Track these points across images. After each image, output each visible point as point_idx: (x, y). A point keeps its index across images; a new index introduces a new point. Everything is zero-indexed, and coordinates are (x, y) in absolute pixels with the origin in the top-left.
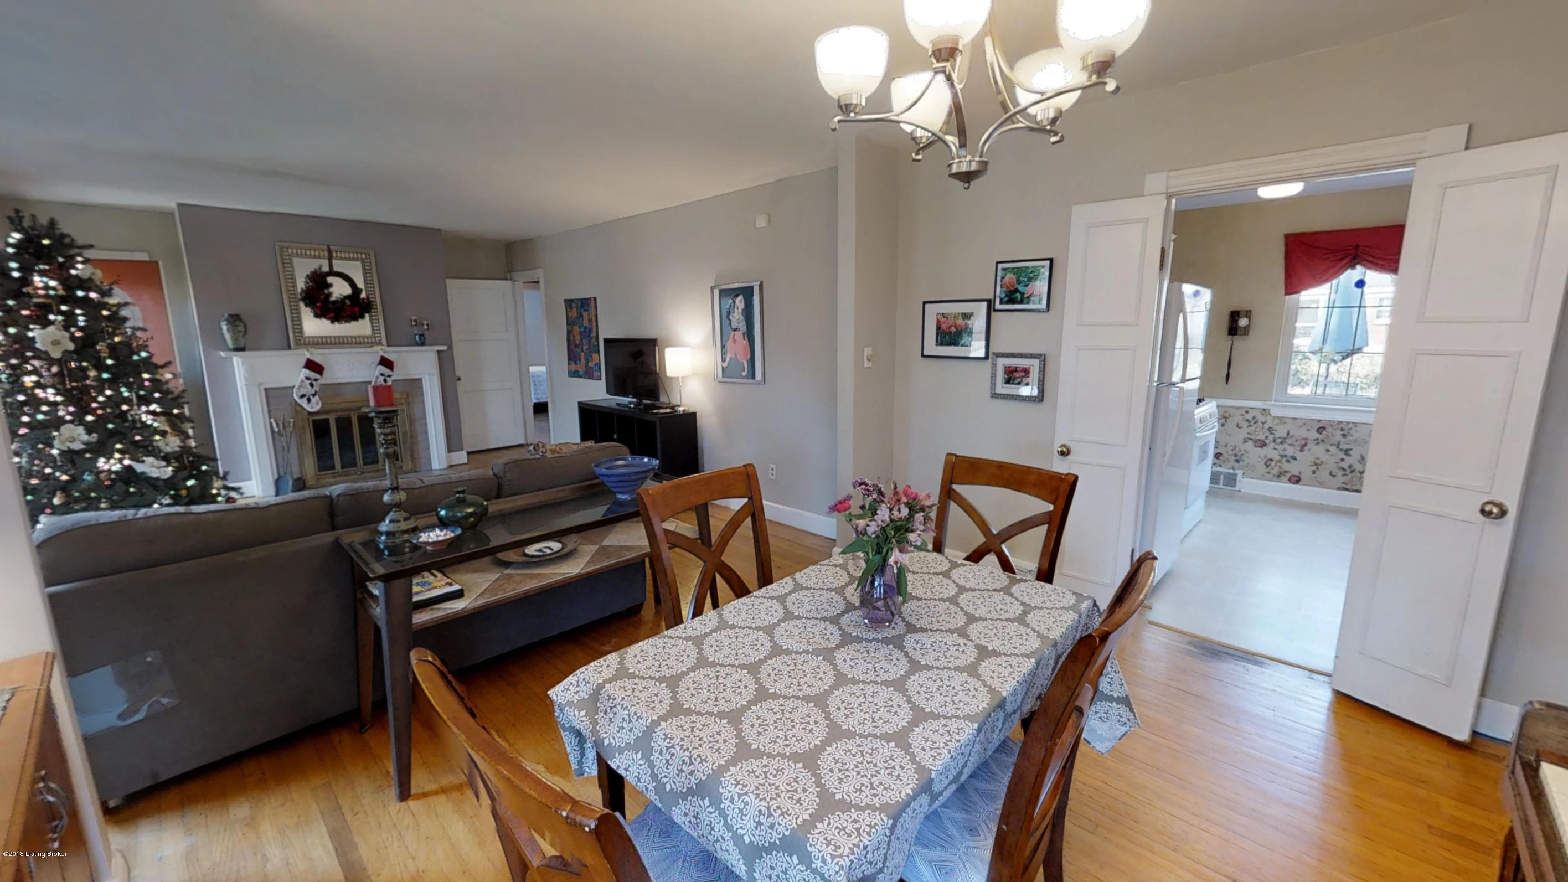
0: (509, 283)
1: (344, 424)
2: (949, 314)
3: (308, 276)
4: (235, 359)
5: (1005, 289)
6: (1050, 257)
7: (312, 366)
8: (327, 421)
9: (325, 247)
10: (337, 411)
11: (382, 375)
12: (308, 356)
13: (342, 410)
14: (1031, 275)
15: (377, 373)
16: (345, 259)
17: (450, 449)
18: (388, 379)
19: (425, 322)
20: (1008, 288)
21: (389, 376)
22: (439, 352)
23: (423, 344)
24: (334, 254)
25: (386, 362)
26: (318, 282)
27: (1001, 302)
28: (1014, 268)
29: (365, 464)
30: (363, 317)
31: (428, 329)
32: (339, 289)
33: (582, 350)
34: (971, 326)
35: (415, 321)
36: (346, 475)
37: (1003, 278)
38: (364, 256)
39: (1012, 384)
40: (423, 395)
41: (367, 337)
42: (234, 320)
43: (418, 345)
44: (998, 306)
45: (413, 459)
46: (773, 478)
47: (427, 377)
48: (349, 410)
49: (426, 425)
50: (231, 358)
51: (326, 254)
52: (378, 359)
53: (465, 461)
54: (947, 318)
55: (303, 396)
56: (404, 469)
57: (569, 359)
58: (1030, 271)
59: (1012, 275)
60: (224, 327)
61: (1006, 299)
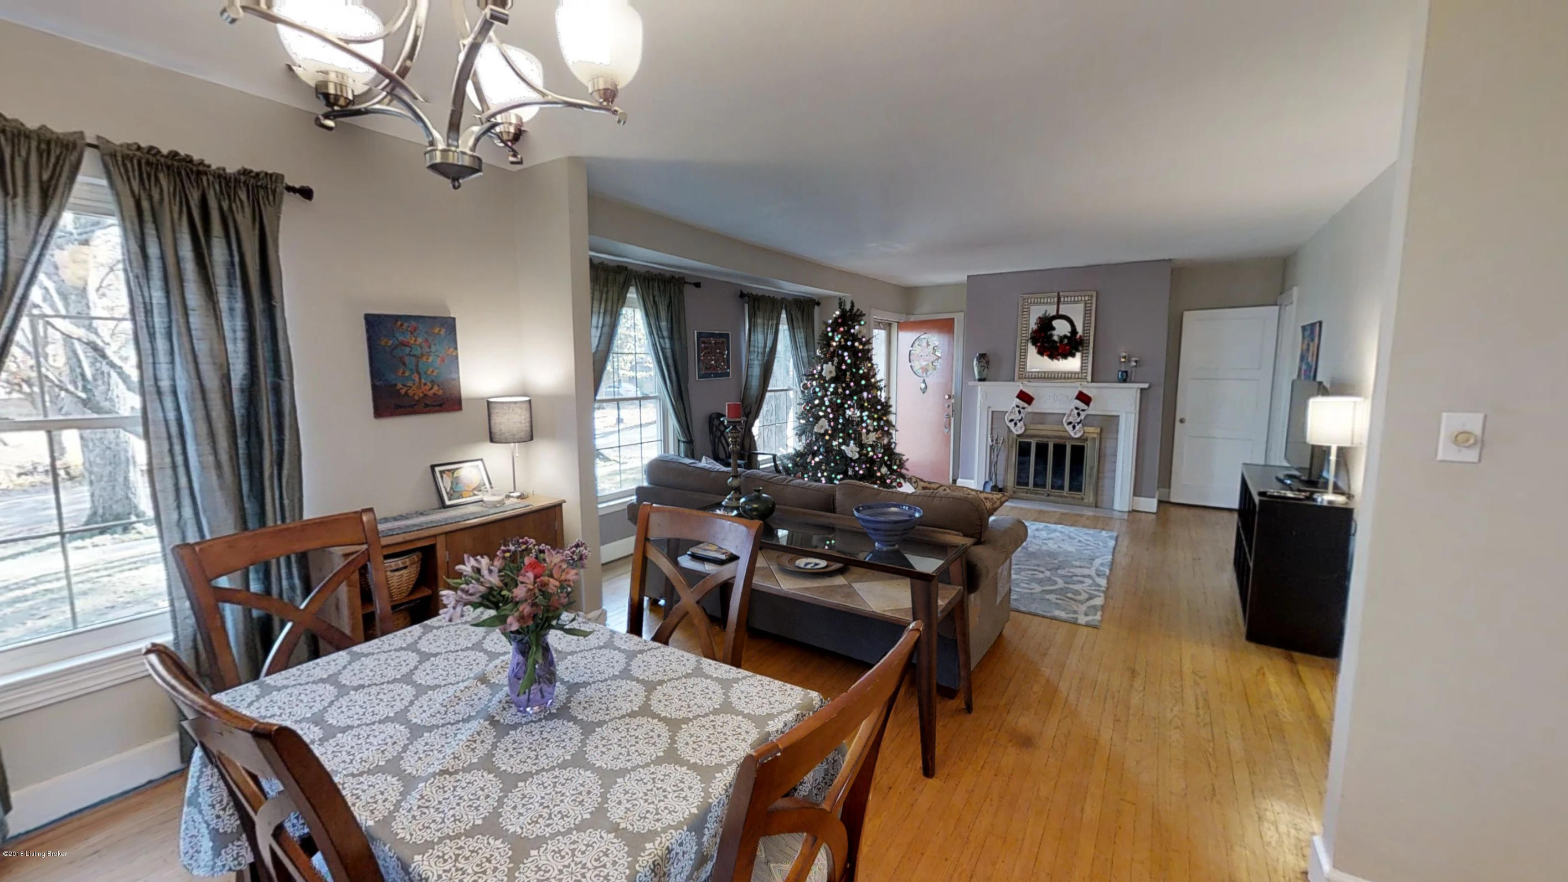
0: (1277, 308)
1: (1042, 448)
3: (1040, 318)
4: (979, 388)
7: (1025, 397)
8: (1029, 444)
9: (1056, 294)
10: (1040, 436)
11: (1077, 408)
12: (1021, 388)
13: (1043, 436)
15: (1073, 407)
16: (1071, 302)
17: (1136, 494)
18: (1081, 413)
19: (1134, 359)
21: (1083, 410)
22: (1142, 390)
23: (1127, 381)
24: (1062, 299)
25: (1084, 399)
26: (1046, 324)
29: (1053, 487)
30: (1073, 355)
31: (1136, 366)
32: (1061, 328)
35: (1125, 357)
36: (1035, 494)
38: (1087, 298)
40: (1117, 432)
41: (1075, 373)
42: (982, 356)
43: (1120, 382)
45: (1096, 493)
47: (1125, 414)
48: (1048, 437)
49: (1115, 462)
50: (977, 386)
51: (1056, 300)
52: (1076, 393)
53: (1154, 510)
55: (1012, 420)
56: (1086, 501)
60: (975, 363)
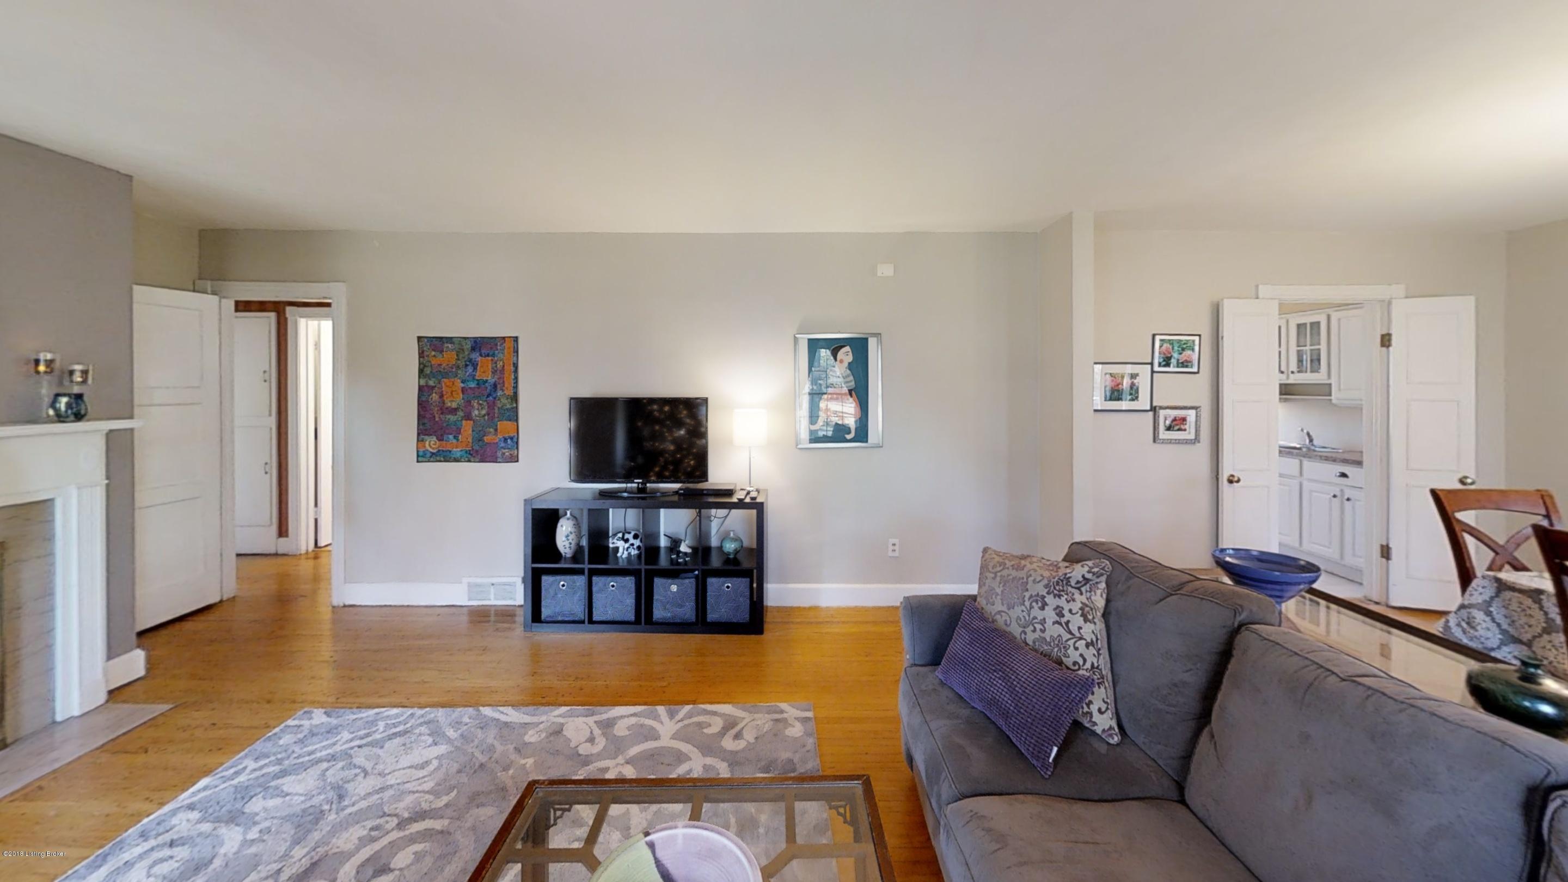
0: (216, 298)
2: (1117, 374)
5: (1162, 356)
6: (1199, 333)
14: (1185, 346)
17: (109, 655)
19: (78, 367)
20: (1165, 354)
22: (110, 435)
23: (79, 417)
27: (1160, 365)
28: (1169, 340)
33: (468, 417)
34: (1137, 384)
35: (49, 363)
37: (1161, 347)
39: (1173, 430)
43: (63, 419)
44: (1156, 368)
46: (896, 554)
47: (74, 492)
54: (1115, 377)
57: (423, 431)
58: (1183, 343)
59: (1168, 345)
61: (1164, 363)
